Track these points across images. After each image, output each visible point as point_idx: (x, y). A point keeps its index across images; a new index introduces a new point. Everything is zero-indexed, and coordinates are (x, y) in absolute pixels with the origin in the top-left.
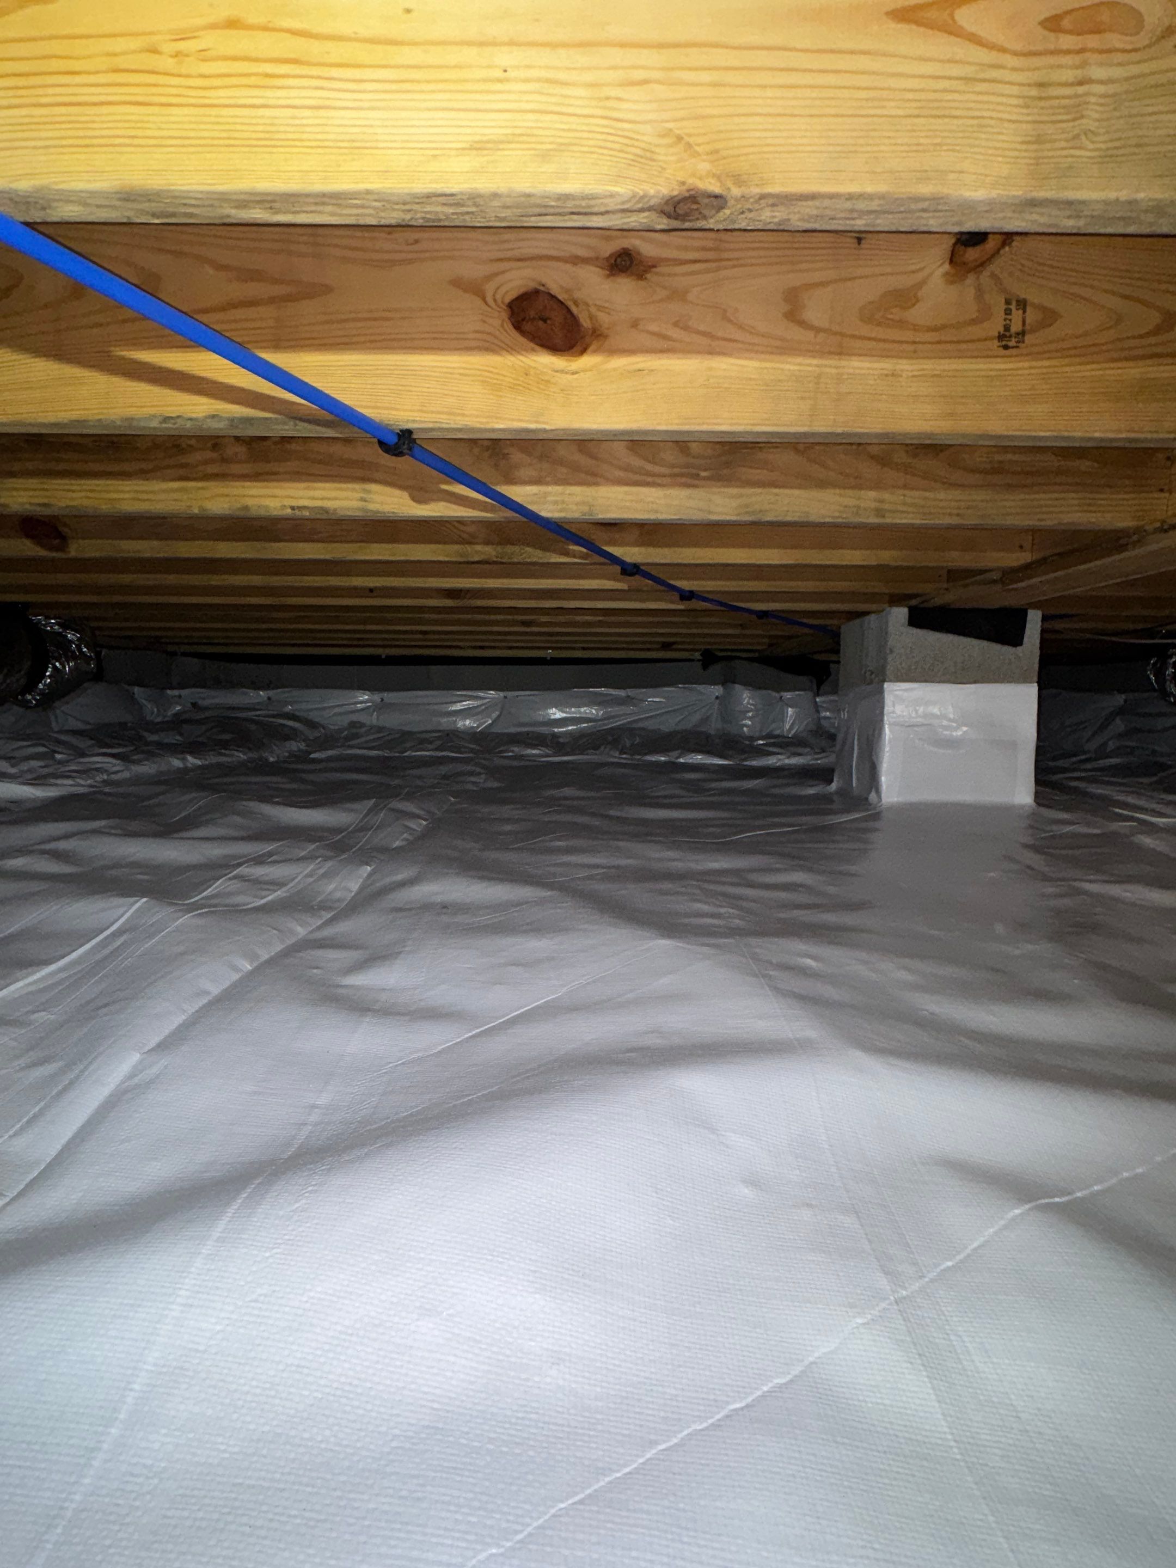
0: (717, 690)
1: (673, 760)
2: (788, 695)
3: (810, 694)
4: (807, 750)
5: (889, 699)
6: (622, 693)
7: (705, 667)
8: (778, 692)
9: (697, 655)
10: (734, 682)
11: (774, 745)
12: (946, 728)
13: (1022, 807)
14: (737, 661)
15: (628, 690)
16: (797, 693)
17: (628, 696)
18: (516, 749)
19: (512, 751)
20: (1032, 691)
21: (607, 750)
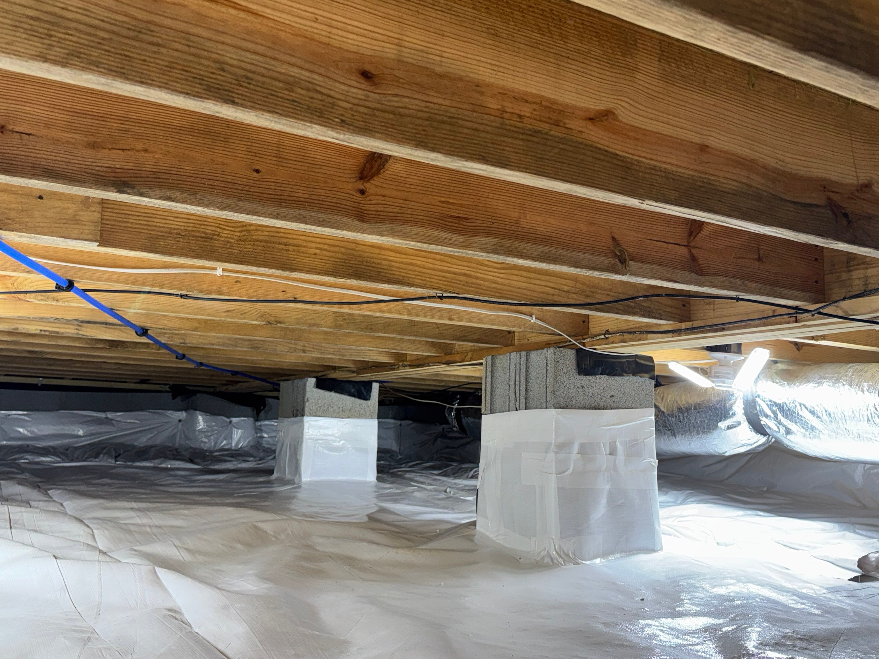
0: (183, 415)
1: (156, 465)
2: (235, 420)
3: (251, 419)
4: (252, 459)
5: (306, 425)
6: (102, 415)
7: (174, 397)
8: (228, 417)
9: (167, 388)
10: (196, 410)
11: (227, 455)
12: (334, 441)
13: (370, 482)
14: (198, 395)
15: (108, 413)
16: (243, 418)
17: (107, 418)
18: (30, 457)
19: (27, 459)
20: (375, 423)
21: (105, 458)
